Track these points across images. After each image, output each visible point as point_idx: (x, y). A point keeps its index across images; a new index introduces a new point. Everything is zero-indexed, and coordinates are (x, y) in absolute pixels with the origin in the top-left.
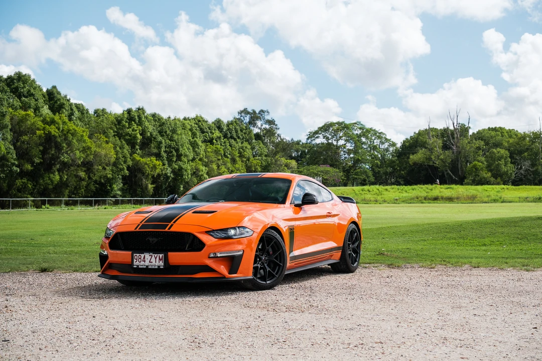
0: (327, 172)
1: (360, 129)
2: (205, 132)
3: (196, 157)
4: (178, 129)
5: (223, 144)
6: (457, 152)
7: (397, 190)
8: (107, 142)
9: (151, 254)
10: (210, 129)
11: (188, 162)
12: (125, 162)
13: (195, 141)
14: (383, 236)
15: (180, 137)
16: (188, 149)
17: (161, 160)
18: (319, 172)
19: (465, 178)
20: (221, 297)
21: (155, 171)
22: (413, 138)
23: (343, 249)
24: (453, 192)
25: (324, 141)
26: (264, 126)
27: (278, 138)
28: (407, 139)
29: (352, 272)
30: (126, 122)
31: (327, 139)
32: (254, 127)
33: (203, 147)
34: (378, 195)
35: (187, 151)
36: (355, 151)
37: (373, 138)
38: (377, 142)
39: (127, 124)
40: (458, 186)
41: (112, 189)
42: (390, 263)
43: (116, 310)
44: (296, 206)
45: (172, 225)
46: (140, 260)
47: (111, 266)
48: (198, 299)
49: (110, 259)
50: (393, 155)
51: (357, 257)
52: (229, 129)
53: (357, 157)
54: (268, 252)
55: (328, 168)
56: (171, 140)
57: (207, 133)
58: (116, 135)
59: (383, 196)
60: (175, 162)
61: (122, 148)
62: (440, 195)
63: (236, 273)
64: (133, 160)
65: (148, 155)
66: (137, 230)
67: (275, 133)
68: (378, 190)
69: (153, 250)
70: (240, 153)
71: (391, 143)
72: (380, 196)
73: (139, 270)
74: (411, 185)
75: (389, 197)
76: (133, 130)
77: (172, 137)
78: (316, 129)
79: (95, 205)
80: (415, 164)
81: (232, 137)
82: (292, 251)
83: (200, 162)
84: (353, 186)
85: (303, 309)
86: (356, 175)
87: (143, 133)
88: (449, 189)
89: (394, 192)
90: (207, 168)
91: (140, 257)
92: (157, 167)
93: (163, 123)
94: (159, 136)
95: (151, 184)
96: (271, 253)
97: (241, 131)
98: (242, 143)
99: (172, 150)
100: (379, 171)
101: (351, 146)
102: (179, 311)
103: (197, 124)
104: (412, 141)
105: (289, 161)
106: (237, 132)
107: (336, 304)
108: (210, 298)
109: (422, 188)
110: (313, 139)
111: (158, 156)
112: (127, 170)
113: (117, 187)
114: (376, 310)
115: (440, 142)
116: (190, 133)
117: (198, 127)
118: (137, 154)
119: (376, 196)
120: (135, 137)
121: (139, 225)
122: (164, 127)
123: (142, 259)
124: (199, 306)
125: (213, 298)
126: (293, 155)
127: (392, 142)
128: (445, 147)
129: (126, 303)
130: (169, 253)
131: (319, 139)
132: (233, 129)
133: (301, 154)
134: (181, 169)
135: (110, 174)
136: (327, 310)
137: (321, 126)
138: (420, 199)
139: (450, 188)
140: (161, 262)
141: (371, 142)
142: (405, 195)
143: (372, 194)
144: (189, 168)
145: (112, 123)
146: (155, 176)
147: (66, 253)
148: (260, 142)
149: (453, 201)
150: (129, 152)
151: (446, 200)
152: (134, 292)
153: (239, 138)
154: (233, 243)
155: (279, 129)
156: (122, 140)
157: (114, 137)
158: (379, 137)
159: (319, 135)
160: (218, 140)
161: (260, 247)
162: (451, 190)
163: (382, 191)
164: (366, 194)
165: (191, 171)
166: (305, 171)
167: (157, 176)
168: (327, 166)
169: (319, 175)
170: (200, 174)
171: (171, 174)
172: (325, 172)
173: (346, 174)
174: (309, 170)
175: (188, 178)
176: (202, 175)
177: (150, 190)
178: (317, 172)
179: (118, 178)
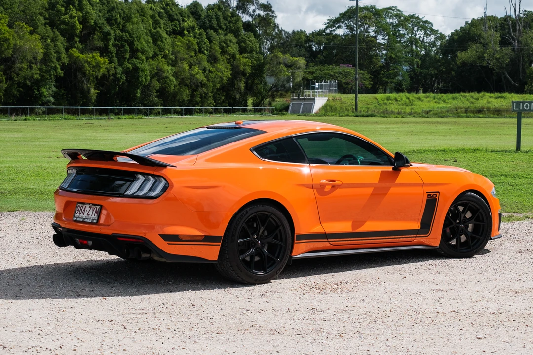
0: (347, 74)
1: (396, 16)
2: (175, 20)
3: (158, 53)
4: (133, 16)
5: (198, 36)
6: (518, 49)
7: (432, 99)
8: (31, 33)
10: (181, 16)
11: (147, 58)
12: (59, 59)
13: (158, 31)
15: (135, 26)
16: (147, 42)
17: (109, 56)
18: (337, 73)
19: (526, 83)
21: (99, 70)
22: (464, 30)
24: (504, 104)
25: (347, 31)
26: (257, 12)
27: (274, 30)
28: (456, 30)
30: (62, 6)
31: (351, 29)
32: (243, 12)
33: (168, 40)
34: (407, 105)
35: (146, 45)
36: (389, 47)
37: (415, 29)
38: (420, 34)
39: (63, 9)
40: (513, 94)
41: (41, 95)
50: (438, 52)
52: (208, 16)
53: (390, 54)
55: (349, 69)
56: (122, 30)
57: (177, 20)
58: (48, 24)
59: (413, 107)
60: (128, 60)
61: (54, 40)
62: (485, 106)
64: (70, 56)
65: (91, 49)
67: (271, 23)
68: (408, 98)
70: (222, 48)
71: (439, 35)
72: (410, 107)
74: (451, 92)
76: (72, 17)
77: (124, 26)
78: (337, 16)
79: (11, 115)
80: (464, 64)
81: (211, 27)
83: (163, 60)
86: (388, 78)
87: (84, 21)
88: (499, 99)
89: (429, 101)
90: (173, 68)
92: (102, 66)
93: (113, 8)
94: (106, 24)
95: (95, 89)
97: (225, 18)
98: (225, 35)
99: (124, 43)
101: (384, 39)
103: (164, 9)
104: (461, 34)
105: (295, 58)
106: (218, 19)
109: (465, 97)
110: (332, 29)
111: (104, 51)
112: (62, 69)
113: (48, 91)
115: (498, 35)
116: (151, 22)
117: (166, 13)
118: (76, 48)
119: (404, 107)
120: (73, 27)
122: (113, 13)
126: (314, 49)
127: (441, 33)
128: (504, 43)
131: (341, 29)
132: (214, 16)
133: (324, 47)
134: (136, 68)
135: (37, 74)
137: (344, 12)
138: (459, 111)
139: (502, 97)
141: (412, 33)
142: (442, 105)
143: (399, 104)
144: (147, 67)
145: (44, 7)
146: (99, 78)
148: (252, 34)
149: (502, 115)
150: (64, 45)
151: (493, 114)
153: (221, 28)
155: (276, 17)
156: (56, 30)
157: (44, 27)
158: (424, 28)
159: (341, 24)
160: (190, 30)
162: (503, 100)
163: (412, 100)
164: (392, 103)
165: (150, 72)
166: (318, 71)
167: (101, 77)
168: (348, 66)
169: (337, 77)
170: (165, 75)
171: (121, 75)
172: (344, 73)
173: (372, 77)
174: (323, 71)
175: (146, 81)
176: (167, 77)
177: (92, 96)
178: (332, 74)
179: (51, 79)
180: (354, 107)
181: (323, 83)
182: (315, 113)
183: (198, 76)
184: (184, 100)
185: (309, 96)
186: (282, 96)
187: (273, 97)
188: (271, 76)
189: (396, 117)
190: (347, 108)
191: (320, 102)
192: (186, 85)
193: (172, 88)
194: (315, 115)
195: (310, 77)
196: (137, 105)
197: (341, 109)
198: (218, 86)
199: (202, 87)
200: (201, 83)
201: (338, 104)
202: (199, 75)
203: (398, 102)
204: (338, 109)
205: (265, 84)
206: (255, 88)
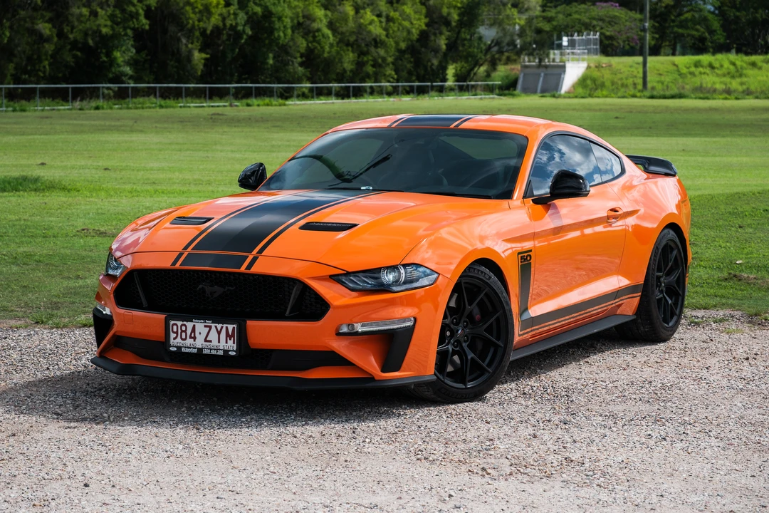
0: (612, 21)
9: (209, 323)
14: (739, 221)
18: (594, 19)
20: (364, 425)
21: (209, 19)
23: (646, 290)
29: (665, 341)
34: (733, 77)
41: (112, 62)
42: (753, 311)
43: (134, 462)
44: (539, 201)
45: (255, 259)
46: (184, 334)
47: (120, 342)
48: (314, 429)
49: (117, 328)
51: (676, 304)
54: (471, 316)
59: (744, 79)
63: (397, 369)
66: (178, 265)
68: (734, 64)
69: (214, 313)
72: (738, 80)
73: (181, 357)
75: (759, 82)
82: (526, 309)
84: (674, 54)
85: (549, 469)
86: (682, 27)
90: (329, 13)
91: (184, 328)
92: (213, 10)
95: (200, 51)
96: (478, 317)
100: (737, 17)
102: (272, 469)
107: (624, 457)
108: (339, 427)
112: (147, 17)
113: (123, 56)
114: (717, 478)
119: (727, 79)
121: (181, 255)
123: (189, 332)
124: (316, 452)
125: (347, 426)
129: (155, 440)
130: (250, 323)
134: (268, 15)
135: (106, 26)
136: (604, 474)
140: (230, 342)
143: (718, 75)
144: (287, 12)
146: (208, 32)
147: (15, 260)
152: (170, 400)
154: (392, 303)
161: (453, 304)
163: (742, 68)
164: (704, 73)
165: (292, 20)
166: (561, 16)
167: (212, 31)
168: (612, 5)
169: (594, 26)
170: (315, 25)
171: (244, 25)
172: (607, 19)
173: (657, 24)
174: (570, 15)
175: (285, 38)
176: (319, 30)
177: (197, 64)
178: (587, 21)
179: (126, 35)
180: (640, 81)
181: (576, 37)
182: (566, 92)
183: (371, 28)
184: (345, 70)
185: (554, 60)
186: (509, 61)
187: (493, 64)
188: (492, 25)
189: (726, 99)
190: (625, 81)
191: (574, 71)
192: (348, 44)
193: (327, 48)
194: (568, 95)
195: (547, 27)
196: (268, 80)
197: (613, 83)
198: (403, 45)
199: (376, 47)
200: (375, 40)
201: (607, 76)
202: (374, 25)
203: (716, 70)
204: (608, 84)
205: (480, 38)
206: (461, 48)
